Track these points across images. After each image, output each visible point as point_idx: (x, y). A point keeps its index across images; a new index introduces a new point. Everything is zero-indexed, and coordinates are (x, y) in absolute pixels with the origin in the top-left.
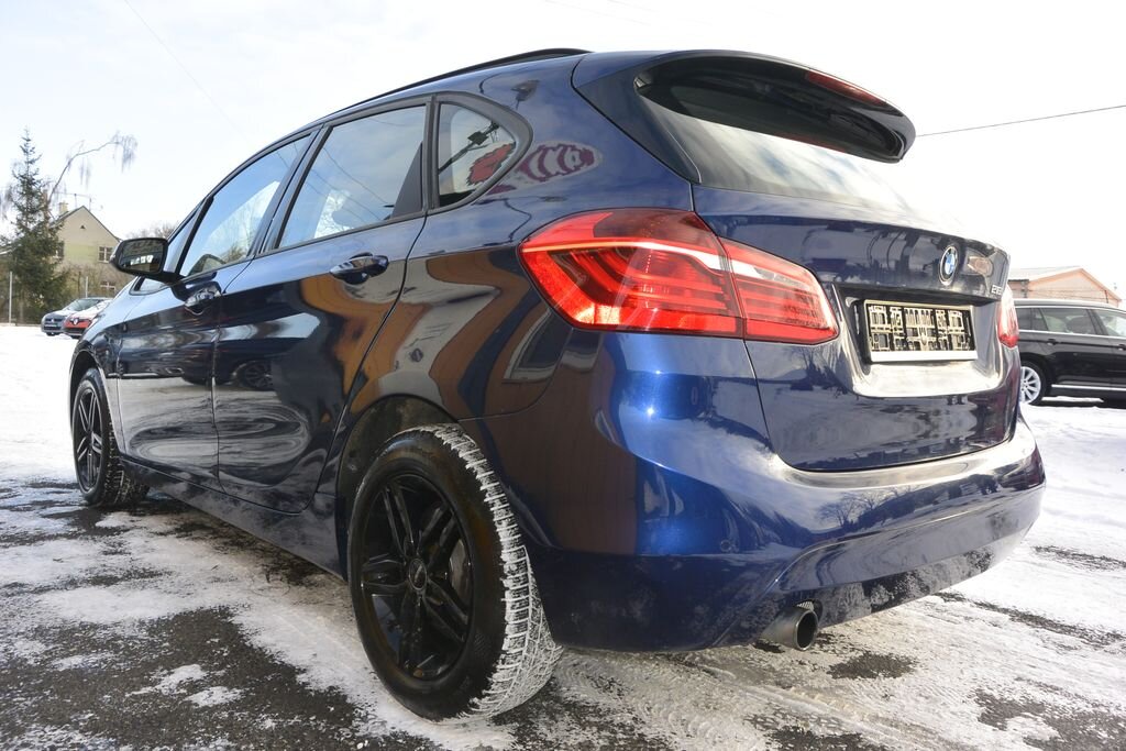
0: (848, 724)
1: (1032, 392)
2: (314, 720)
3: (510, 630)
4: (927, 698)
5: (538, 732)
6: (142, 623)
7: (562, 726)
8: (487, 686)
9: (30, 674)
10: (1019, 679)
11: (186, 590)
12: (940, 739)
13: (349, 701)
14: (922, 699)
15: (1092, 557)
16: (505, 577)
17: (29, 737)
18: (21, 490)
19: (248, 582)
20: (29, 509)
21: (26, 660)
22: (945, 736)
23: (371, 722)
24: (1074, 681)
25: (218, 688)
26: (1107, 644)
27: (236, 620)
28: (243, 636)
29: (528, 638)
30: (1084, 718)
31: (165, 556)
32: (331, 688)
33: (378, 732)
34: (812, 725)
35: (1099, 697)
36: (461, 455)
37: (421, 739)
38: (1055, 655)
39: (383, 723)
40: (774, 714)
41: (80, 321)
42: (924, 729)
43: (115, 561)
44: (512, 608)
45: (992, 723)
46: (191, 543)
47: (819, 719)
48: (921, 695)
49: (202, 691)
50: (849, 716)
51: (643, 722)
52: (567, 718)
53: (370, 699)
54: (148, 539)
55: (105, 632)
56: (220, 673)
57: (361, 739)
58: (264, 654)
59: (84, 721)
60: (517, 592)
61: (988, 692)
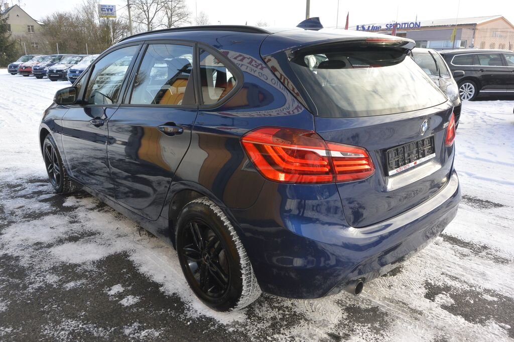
0: (374, 302)
1: (470, 95)
2: (169, 311)
3: (244, 288)
4: (405, 286)
5: (256, 312)
6: (94, 262)
7: (264, 309)
8: (236, 305)
9: (56, 292)
10: (443, 274)
11: (107, 244)
12: (409, 308)
13: (181, 300)
14: (403, 287)
15: (482, 201)
16: (242, 269)
17: (64, 325)
18: (26, 185)
19: (132, 236)
20: (32, 197)
21: (53, 285)
22: (410, 306)
23: (191, 311)
24: (465, 274)
25: (130, 296)
26: (481, 252)
27: (131, 259)
28: (135, 267)
29: (251, 289)
30: (466, 293)
31: (96, 223)
32: (174, 294)
33: (195, 316)
34: (360, 303)
35: (473, 282)
36: (222, 219)
37: (211, 319)
38: (458, 260)
39: (196, 311)
40: (346, 299)
41: (26, 68)
42: (403, 303)
43: (76, 227)
44: (245, 280)
45: (429, 298)
46: (104, 214)
47: (363, 300)
48: (403, 285)
49: (124, 298)
50: (375, 298)
51: (295, 305)
52: (266, 305)
53: (189, 299)
54: (87, 213)
55: (80, 268)
56: (130, 288)
57: (188, 320)
58: (144, 277)
59: (82, 316)
60: (247, 275)
61: (430, 281)
